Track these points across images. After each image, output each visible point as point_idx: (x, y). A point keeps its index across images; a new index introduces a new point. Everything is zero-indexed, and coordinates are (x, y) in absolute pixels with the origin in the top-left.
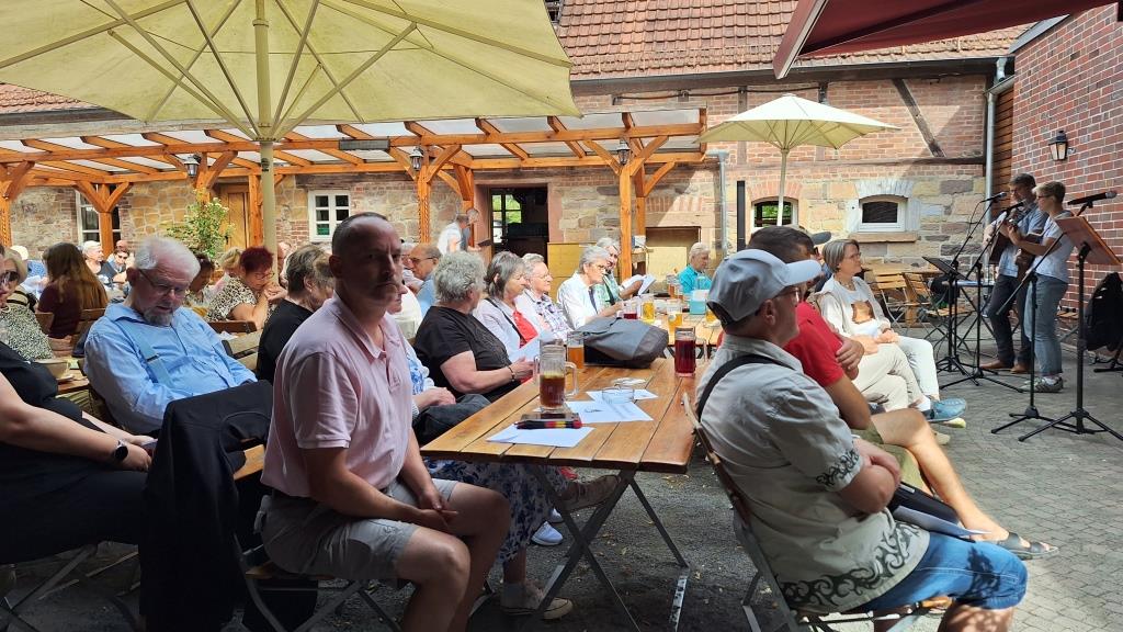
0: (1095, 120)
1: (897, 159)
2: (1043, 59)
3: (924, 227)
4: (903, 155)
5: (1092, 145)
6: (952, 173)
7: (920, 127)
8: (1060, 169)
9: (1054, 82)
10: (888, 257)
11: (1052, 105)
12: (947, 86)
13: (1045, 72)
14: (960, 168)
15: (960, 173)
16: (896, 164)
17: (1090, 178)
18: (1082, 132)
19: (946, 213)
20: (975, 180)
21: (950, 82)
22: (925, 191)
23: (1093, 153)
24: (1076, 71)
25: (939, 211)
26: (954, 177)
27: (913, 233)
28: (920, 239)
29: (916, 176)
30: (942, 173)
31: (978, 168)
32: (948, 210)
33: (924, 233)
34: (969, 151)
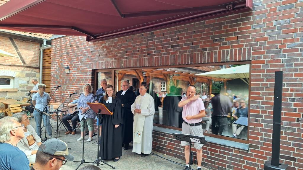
0: (78, 65)
1: (10, 64)
2: (61, 44)
3: (20, 87)
4: (13, 63)
5: (77, 71)
6: (30, 71)
7: (19, 55)
8: (67, 76)
9: (65, 51)
10: (7, 97)
11: (64, 58)
12: (28, 44)
13: (62, 48)
14: (32, 69)
15: (32, 71)
16: (10, 66)
17: (77, 80)
18: (75, 67)
19: (27, 83)
20: (37, 74)
21: (29, 43)
22: (21, 76)
23: (78, 73)
24: (72, 50)
25: (25, 82)
26: (30, 72)
27: (17, 89)
28: (19, 91)
29: (18, 70)
30: (26, 70)
31: (38, 70)
32: (28, 82)
33: (20, 89)
34: (35, 64)
